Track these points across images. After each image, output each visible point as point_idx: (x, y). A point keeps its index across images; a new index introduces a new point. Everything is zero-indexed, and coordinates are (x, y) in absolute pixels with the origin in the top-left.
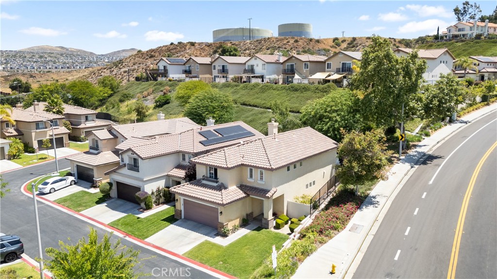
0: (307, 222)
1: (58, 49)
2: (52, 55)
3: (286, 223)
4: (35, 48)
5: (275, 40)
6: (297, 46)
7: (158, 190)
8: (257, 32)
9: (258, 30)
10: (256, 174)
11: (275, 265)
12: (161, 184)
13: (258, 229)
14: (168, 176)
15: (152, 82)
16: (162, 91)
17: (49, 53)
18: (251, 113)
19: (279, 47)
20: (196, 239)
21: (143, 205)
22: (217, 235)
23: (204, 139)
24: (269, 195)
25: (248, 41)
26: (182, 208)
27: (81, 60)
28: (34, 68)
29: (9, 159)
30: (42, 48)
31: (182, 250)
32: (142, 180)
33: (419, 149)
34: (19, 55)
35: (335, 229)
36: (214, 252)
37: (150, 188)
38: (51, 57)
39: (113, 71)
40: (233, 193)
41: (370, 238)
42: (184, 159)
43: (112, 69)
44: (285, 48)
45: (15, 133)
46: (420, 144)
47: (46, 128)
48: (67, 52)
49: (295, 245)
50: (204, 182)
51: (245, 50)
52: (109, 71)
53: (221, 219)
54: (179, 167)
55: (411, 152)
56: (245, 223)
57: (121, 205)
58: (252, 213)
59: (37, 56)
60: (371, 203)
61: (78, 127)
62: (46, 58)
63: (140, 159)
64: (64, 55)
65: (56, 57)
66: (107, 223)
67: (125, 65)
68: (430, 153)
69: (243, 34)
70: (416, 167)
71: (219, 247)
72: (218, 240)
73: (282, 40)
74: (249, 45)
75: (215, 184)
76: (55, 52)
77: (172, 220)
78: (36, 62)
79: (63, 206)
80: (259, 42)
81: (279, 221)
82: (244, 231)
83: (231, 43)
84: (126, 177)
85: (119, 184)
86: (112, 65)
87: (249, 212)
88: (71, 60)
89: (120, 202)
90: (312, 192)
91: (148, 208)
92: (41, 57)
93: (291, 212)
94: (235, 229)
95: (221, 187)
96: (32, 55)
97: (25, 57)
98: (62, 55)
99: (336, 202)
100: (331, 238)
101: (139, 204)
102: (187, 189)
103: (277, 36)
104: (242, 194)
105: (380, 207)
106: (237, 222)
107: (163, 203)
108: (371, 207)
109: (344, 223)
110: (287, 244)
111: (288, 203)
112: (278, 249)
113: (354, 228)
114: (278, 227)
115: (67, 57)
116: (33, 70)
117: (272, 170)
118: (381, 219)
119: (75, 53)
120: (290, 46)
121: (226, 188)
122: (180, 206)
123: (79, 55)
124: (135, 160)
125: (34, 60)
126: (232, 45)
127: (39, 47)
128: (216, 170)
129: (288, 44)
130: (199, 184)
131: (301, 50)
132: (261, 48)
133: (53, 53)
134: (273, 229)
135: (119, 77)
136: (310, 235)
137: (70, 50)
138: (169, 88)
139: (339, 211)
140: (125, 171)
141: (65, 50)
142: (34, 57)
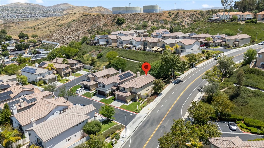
0: (146, 100)
1: (25, 4)
2: (22, 8)
3: (141, 100)
4: (12, 4)
5: (141, 15)
6: (151, 19)
7: (109, 92)
8: (133, 8)
9: (134, 7)
10: (134, 89)
11: (138, 109)
12: (110, 91)
13: (135, 102)
14: (111, 89)
15: (93, 46)
16: (98, 51)
17: (21, 7)
18: (132, 63)
19: (143, 19)
20: (121, 104)
21: (106, 96)
22: (125, 103)
23: (120, 78)
24: (137, 94)
25: (129, 14)
26: (117, 97)
27: (39, 11)
28: (16, 17)
29: (57, 81)
30: (16, 4)
31: (119, 106)
32: (106, 90)
33: (178, 79)
34: (5, 9)
35: (151, 101)
36: (126, 107)
37: (108, 92)
38: (22, 9)
39: (67, 29)
40: (129, 94)
41: (158, 103)
42: (115, 84)
43: (67, 28)
44: (146, 20)
45: (56, 72)
46: (180, 77)
47: (65, 70)
48: (30, 6)
49: (142, 105)
50: (122, 91)
51: (128, 19)
52: (65, 29)
53: (126, 100)
54: (114, 86)
55: (176, 80)
56: (131, 100)
57: (100, 96)
58: (133, 98)
59: (15, 9)
60: (161, 95)
61: (73, 68)
62: (20, 10)
63: (105, 85)
64: (29, 8)
65: (25, 10)
66: (99, 101)
67: (73, 26)
68: (181, 80)
69: (127, 9)
70: (175, 84)
71: (126, 106)
72: (126, 104)
73: (144, 15)
74: (130, 16)
75: (124, 92)
76: (24, 6)
77: (114, 100)
78: (15, 13)
79: (85, 96)
80: (134, 15)
81: (139, 100)
82: (131, 102)
83: (121, 15)
84: (101, 89)
85: (98, 91)
86: (67, 26)
87: (132, 98)
88: (33, 11)
89: (99, 95)
90: (147, 92)
91: (107, 97)
92: (17, 10)
93: (142, 97)
94: (129, 102)
95: (126, 92)
96: (12, 8)
97: (8, 10)
98: (28, 8)
99: (152, 95)
100: (150, 103)
101: (105, 96)
102: (117, 93)
103: (143, 12)
104: (131, 94)
105: (162, 96)
106: (130, 100)
107: (111, 95)
108: (160, 96)
109: (153, 100)
110: (141, 105)
111: (142, 95)
112: (139, 106)
113: (155, 101)
114: (139, 101)
115: (31, 9)
116: (15, 19)
117: (137, 88)
118: (161, 99)
119: (34, 7)
120: (148, 19)
121: (127, 93)
122: (116, 96)
123: (37, 8)
124: (103, 85)
125: (14, 12)
126: (122, 16)
127: (14, 3)
128: (124, 88)
129: (147, 18)
130: (120, 91)
131: (153, 21)
132: (135, 19)
133: (23, 7)
134: (138, 102)
135: (71, 33)
136: (146, 103)
137: (31, 4)
138: (101, 50)
139: (152, 97)
140: (101, 88)
141: (29, 5)
142: (13, 10)
